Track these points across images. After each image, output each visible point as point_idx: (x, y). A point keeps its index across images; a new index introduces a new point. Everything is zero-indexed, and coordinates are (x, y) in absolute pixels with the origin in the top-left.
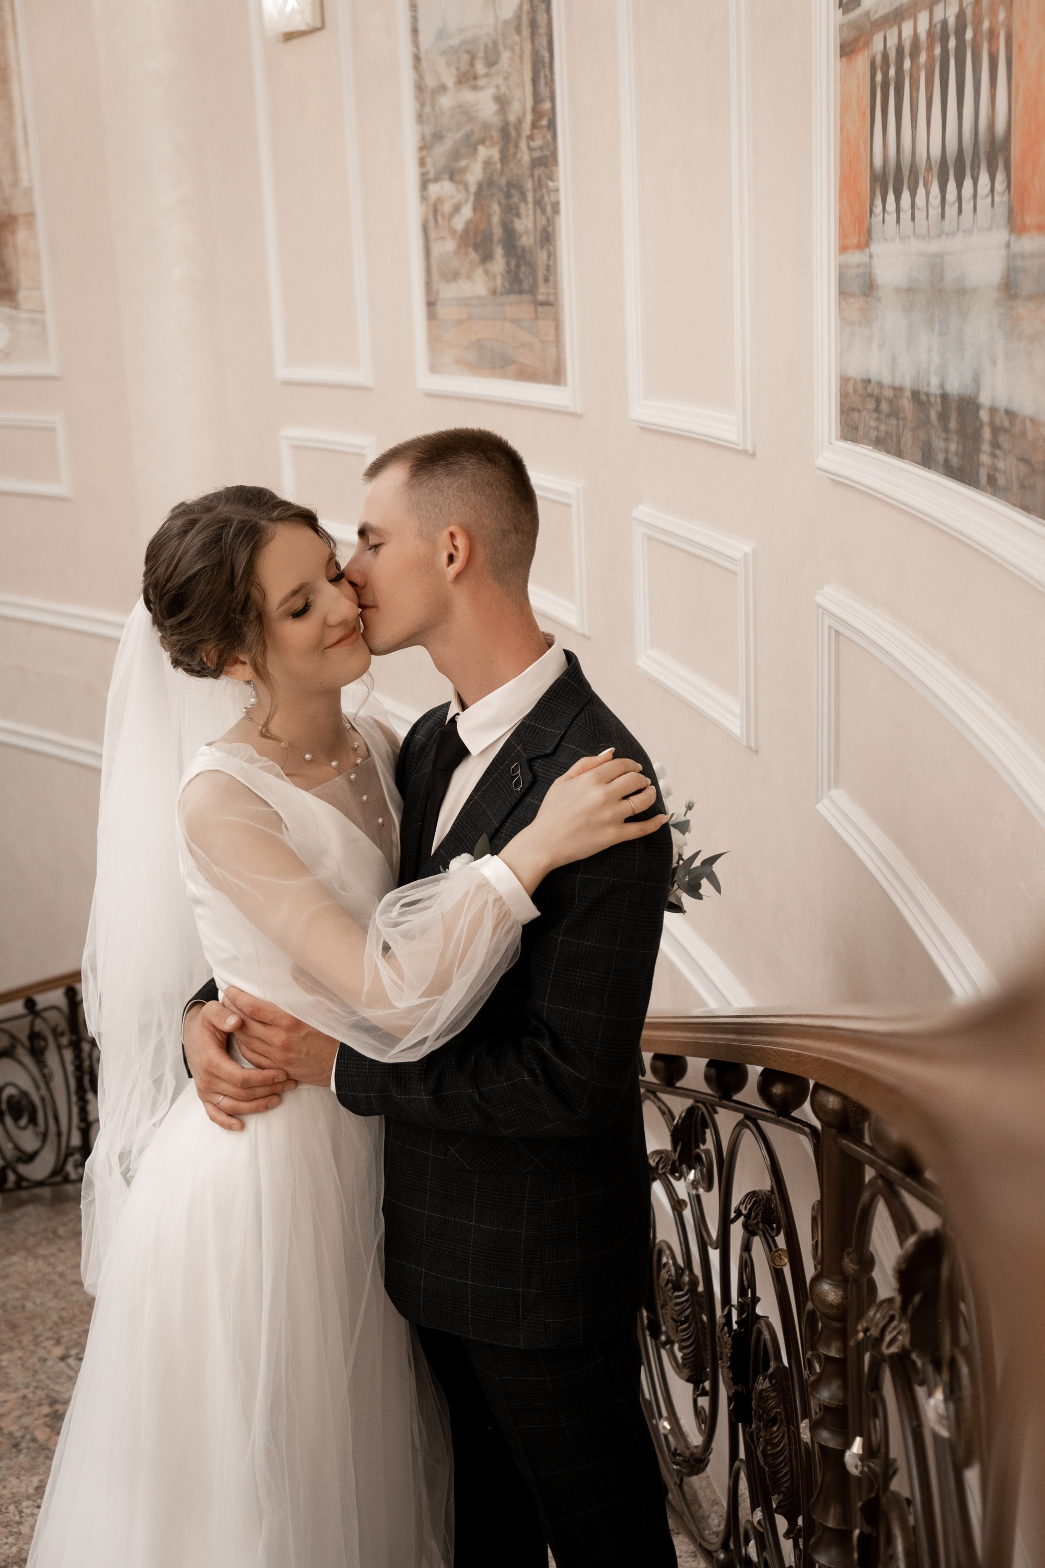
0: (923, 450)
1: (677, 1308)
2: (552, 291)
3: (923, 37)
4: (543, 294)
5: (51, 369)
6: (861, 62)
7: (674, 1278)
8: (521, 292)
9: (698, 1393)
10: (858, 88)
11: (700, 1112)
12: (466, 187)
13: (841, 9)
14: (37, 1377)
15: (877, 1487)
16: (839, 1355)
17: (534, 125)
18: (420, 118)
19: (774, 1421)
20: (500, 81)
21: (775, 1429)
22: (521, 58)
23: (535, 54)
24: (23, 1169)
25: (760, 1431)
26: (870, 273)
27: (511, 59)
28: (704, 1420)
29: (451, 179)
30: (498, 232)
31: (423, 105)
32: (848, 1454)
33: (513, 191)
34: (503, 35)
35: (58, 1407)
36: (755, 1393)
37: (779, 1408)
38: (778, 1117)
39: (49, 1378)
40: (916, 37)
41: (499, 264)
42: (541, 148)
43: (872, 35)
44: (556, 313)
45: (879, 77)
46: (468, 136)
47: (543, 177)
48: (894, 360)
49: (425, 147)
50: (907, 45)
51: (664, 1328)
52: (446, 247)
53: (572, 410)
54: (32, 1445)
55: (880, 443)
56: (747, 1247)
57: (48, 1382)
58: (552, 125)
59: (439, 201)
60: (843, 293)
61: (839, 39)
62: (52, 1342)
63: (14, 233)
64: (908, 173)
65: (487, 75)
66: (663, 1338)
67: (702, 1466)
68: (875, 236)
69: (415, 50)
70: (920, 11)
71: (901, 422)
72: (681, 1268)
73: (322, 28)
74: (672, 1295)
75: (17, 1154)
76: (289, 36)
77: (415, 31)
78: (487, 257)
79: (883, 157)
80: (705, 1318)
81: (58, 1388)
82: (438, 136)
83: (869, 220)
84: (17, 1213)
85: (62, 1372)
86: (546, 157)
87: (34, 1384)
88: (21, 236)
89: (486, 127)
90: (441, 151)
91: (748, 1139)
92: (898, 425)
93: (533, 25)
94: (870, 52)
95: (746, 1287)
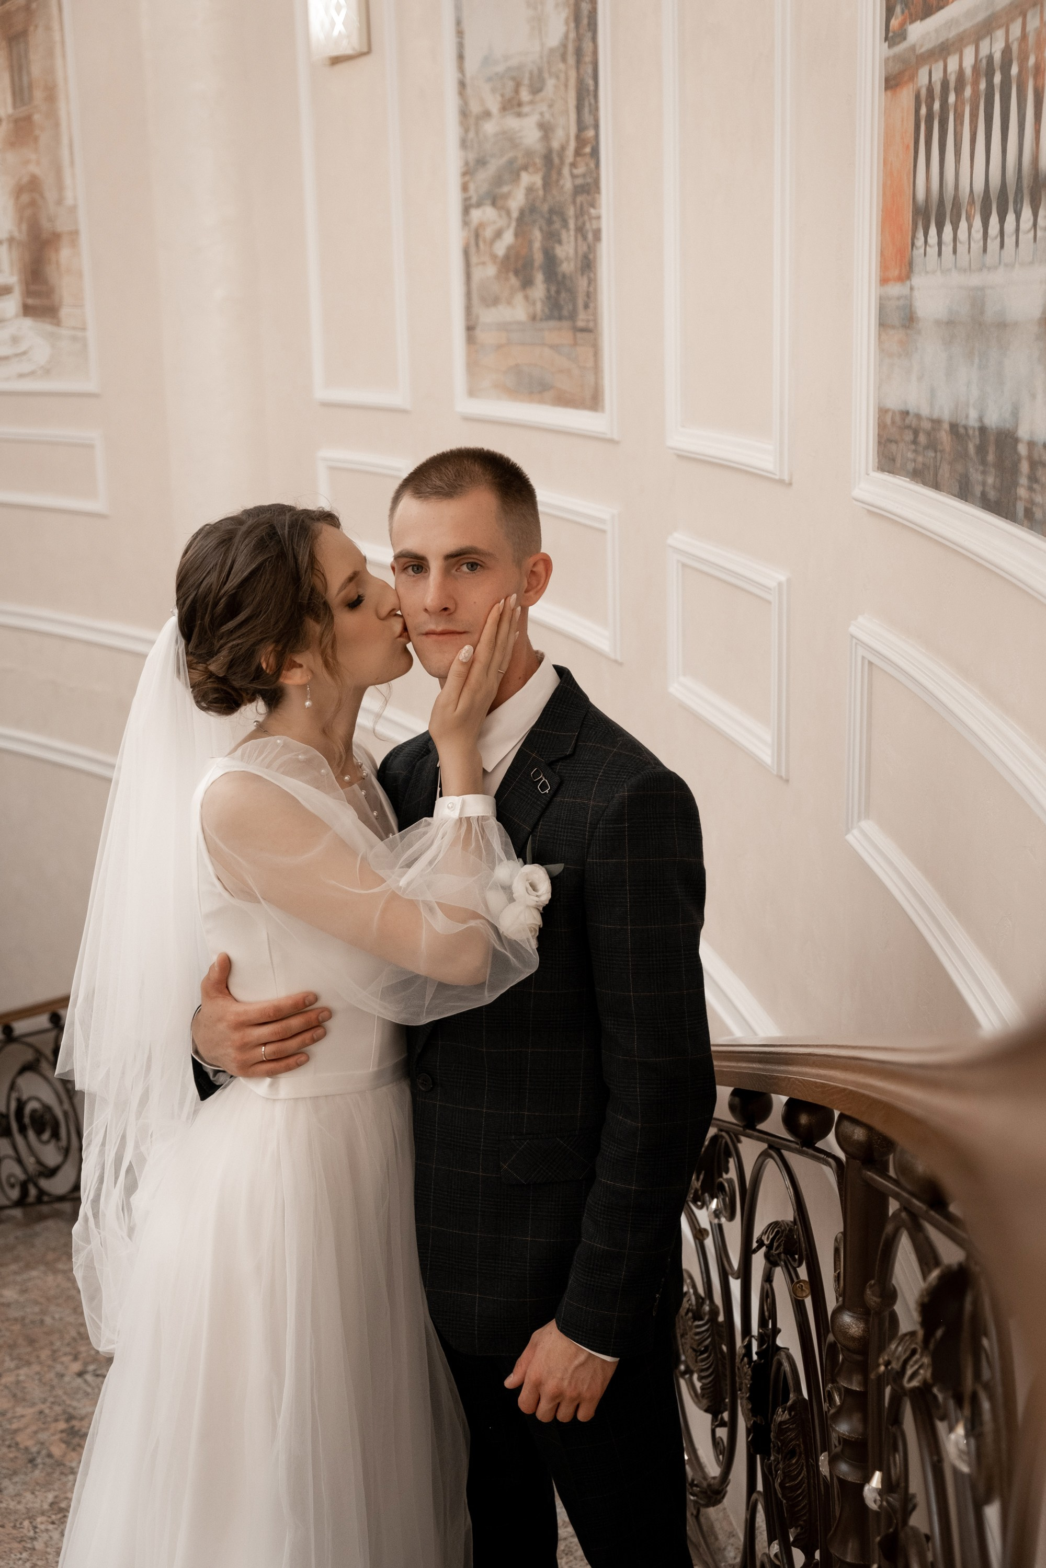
0: (960, 482)
1: (697, 1337)
2: (591, 317)
3: (968, 71)
4: (583, 320)
5: (91, 386)
6: (906, 96)
7: (695, 1308)
8: (560, 318)
9: (716, 1423)
10: (903, 121)
11: (724, 1141)
12: (508, 213)
13: (887, 43)
14: (54, 1393)
15: (895, 1521)
16: (859, 1388)
17: (578, 153)
18: (464, 144)
19: (792, 1453)
20: (544, 108)
21: (794, 1461)
22: (566, 86)
23: (580, 82)
24: (44, 1183)
25: (778, 1463)
26: (911, 306)
27: (556, 87)
28: (722, 1451)
29: (494, 204)
30: (538, 258)
31: (467, 131)
32: (866, 1488)
33: (555, 218)
34: (549, 62)
35: (75, 1423)
36: (774, 1425)
37: (798, 1440)
38: (802, 1147)
39: (65, 1393)
40: (961, 73)
41: (539, 290)
42: (584, 176)
43: (917, 69)
44: (596, 339)
45: (923, 111)
46: (511, 162)
47: (585, 205)
48: (933, 392)
49: (468, 172)
50: (952, 79)
51: (683, 1358)
52: (486, 272)
53: (609, 436)
54: (48, 1460)
55: (918, 475)
56: (768, 1278)
57: (65, 1398)
58: (595, 153)
59: (481, 226)
60: (883, 324)
61: (884, 72)
62: (70, 1358)
63: (57, 250)
64: (951, 206)
65: (532, 102)
66: (682, 1367)
67: (719, 1497)
68: (916, 269)
69: (460, 75)
70: (965, 46)
71: (938, 454)
72: (701, 1298)
73: (368, 52)
74: (692, 1325)
75: (39, 1168)
76: (336, 61)
77: (461, 57)
78: (527, 283)
79: (925, 189)
80: (724, 1348)
81: (75, 1404)
82: (481, 162)
83: (910, 252)
84: (38, 1227)
85: (79, 1388)
86: (588, 184)
87: (51, 1399)
88: (65, 253)
89: (529, 153)
90: (484, 176)
91: (772, 1169)
92: (936, 457)
93: (579, 53)
94: (915, 86)
95: (767, 1318)
